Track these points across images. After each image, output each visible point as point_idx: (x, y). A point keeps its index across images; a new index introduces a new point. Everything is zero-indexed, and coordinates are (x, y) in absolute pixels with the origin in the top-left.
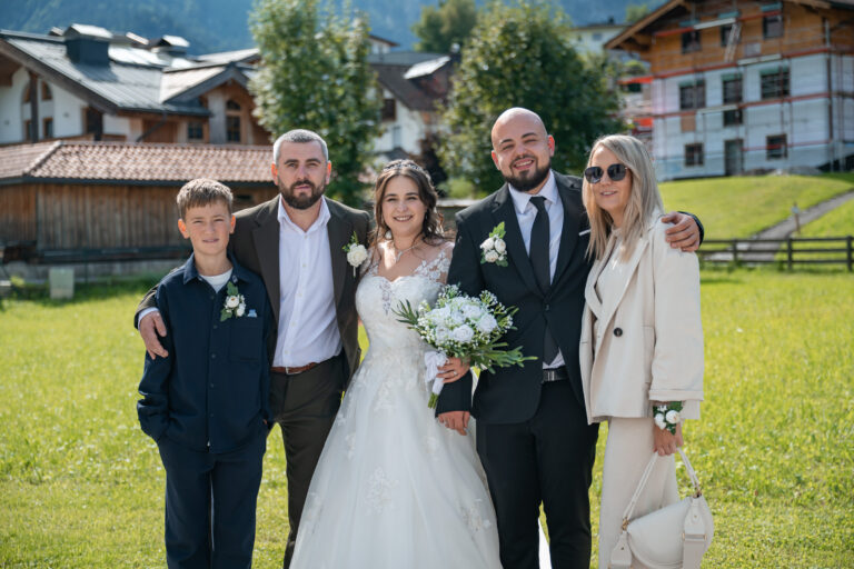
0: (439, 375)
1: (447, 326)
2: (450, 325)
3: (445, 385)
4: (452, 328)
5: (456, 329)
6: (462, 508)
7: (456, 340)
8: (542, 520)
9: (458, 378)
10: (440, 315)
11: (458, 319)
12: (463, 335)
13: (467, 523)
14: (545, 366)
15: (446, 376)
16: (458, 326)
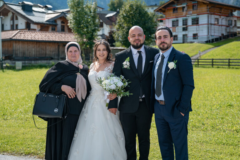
0: (108, 98)
2: (110, 84)
3: (110, 101)
6: (116, 135)
7: (111, 88)
9: (113, 99)
11: (112, 83)
12: (113, 87)
13: (117, 139)
15: (110, 98)
16: (112, 85)
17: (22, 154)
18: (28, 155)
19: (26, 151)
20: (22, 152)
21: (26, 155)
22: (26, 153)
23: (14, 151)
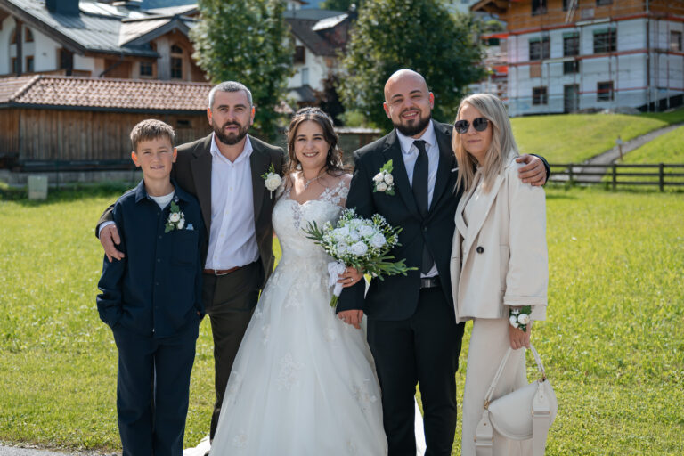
0: (339, 281)
1: (346, 242)
2: (349, 241)
3: (344, 289)
4: (350, 244)
5: (354, 245)
6: (354, 387)
7: (354, 253)
8: (418, 396)
9: (354, 283)
10: (341, 233)
11: (355, 237)
12: (359, 249)
13: (357, 399)
14: (423, 276)
15: (345, 281)
16: (355, 243)
17: (76, 445)
18: (94, 449)
19: (90, 438)
20: (76, 440)
21: (87, 449)
22: (87, 444)
23: (53, 439)
